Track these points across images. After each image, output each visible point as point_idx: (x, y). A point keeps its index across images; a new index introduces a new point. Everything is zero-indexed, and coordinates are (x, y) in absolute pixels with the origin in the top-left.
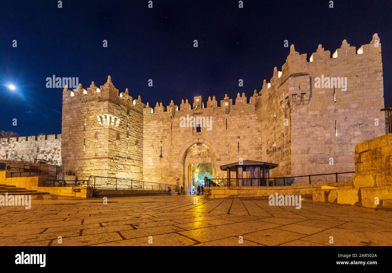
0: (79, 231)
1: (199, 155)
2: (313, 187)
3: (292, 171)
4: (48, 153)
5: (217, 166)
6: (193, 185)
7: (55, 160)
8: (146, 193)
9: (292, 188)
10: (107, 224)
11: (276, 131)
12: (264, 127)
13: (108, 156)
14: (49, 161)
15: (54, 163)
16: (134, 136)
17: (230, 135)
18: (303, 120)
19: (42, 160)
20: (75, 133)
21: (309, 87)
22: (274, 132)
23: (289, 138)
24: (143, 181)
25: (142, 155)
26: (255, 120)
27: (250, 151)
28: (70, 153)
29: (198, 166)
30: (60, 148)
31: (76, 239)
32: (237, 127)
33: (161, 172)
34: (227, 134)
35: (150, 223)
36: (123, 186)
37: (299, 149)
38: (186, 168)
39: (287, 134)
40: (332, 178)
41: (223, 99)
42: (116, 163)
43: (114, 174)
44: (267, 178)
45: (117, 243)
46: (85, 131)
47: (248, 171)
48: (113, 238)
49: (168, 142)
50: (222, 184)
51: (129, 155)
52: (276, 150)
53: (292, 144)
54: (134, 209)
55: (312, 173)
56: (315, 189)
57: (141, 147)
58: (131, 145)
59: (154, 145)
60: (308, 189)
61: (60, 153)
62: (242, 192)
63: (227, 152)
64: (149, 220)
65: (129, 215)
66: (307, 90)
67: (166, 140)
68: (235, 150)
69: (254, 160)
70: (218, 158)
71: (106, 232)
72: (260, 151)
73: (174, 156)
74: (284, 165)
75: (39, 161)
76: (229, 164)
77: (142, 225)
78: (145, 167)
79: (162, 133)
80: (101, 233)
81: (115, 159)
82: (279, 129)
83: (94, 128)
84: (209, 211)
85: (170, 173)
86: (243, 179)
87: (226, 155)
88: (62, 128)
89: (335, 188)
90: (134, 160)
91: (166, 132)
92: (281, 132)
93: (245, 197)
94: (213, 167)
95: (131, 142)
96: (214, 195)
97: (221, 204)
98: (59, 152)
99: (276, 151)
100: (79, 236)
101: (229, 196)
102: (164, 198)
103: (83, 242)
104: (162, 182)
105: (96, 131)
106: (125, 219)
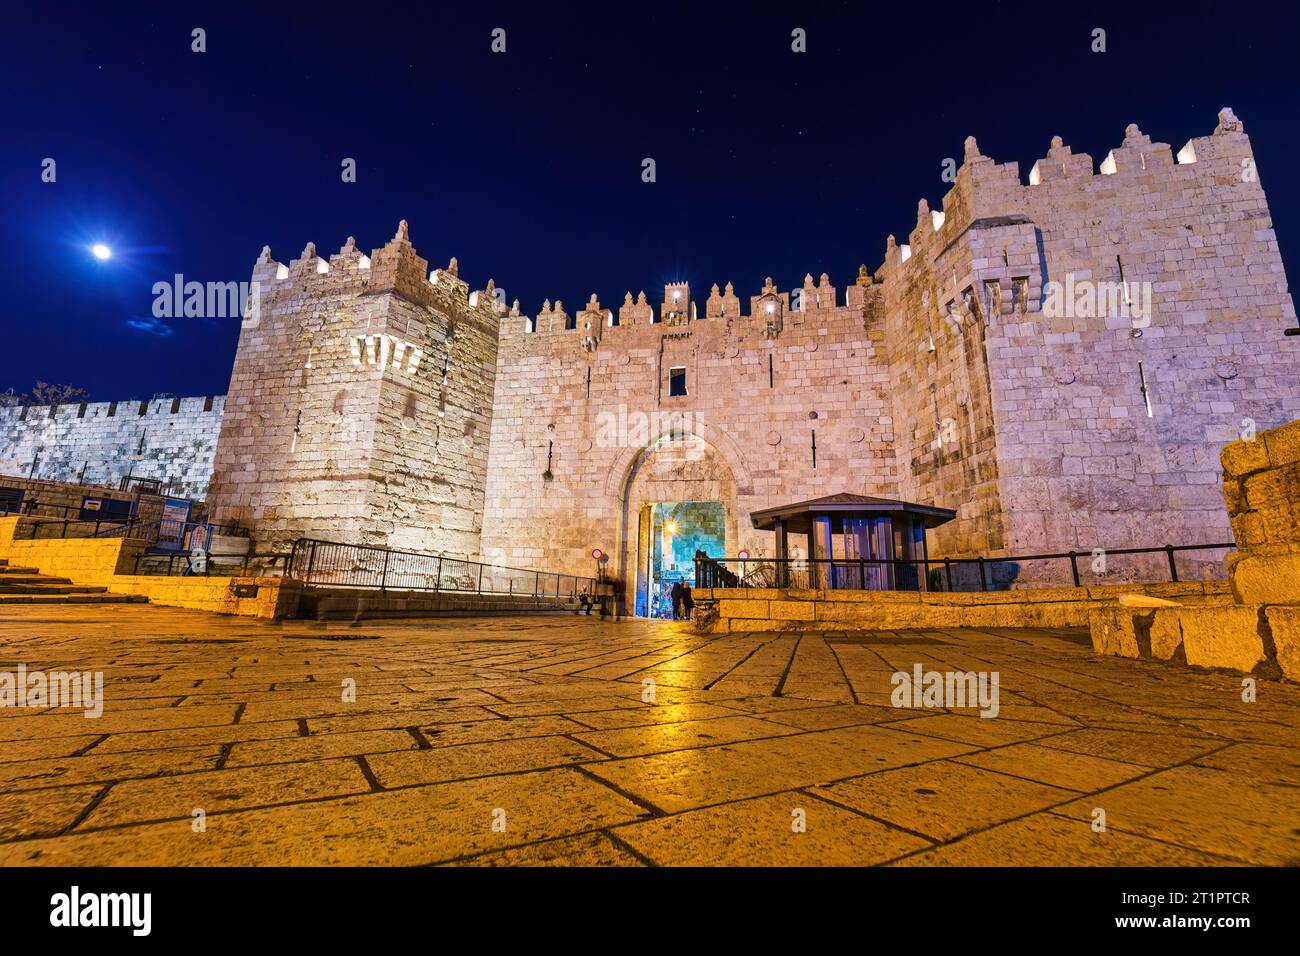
0: (216, 750)
1: (679, 472)
2: (1090, 599)
3: (1009, 537)
4: (172, 458)
5: (742, 515)
6: (657, 580)
7: (192, 480)
8: (487, 609)
9: (1011, 601)
10: (325, 725)
11: (939, 395)
12: (899, 381)
13: (368, 472)
14: (169, 485)
15: (186, 491)
16: (461, 406)
17: (783, 408)
18: (1029, 360)
19: (149, 481)
20: (271, 394)
21: (1035, 259)
22: (933, 400)
23: (984, 420)
24: (481, 560)
25: (485, 469)
26: (866, 361)
27: (853, 463)
28: (244, 459)
29: (675, 512)
30: (214, 442)
31: (200, 783)
32: (807, 382)
33: (544, 530)
34: (772, 402)
35: (485, 724)
36: (407, 578)
37: (1025, 458)
38: (634, 519)
39: (977, 405)
40: (1157, 566)
41: (760, 293)
42: (394, 494)
43: (383, 534)
44: (921, 562)
45: (346, 804)
46: (304, 385)
47: (850, 532)
48: (338, 782)
49: (575, 426)
50: (760, 579)
51: (440, 469)
52: (944, 459)
53: (999, 440)
54: (433, 666)
55: (1081, 544)
56: (1099, 605)
57: (482, 443)
58: (450, 436)
59: (527, 437)
60: (1071, 606)
61: (211, 460)
62: (830, 612)
63: (774, 465)
64: (480, 712)
65: (413, 691)
66: (1031, 267)
67: (567, 419)
68: (803, 459)
69: (871, 492)
70: (745, 484)
71: (317, 759)
72: (889, 461)
73: (593, 474)
74: (979, 514)
75: (137, 483)
76: (784, 508)
77: (453, 732)
78: (493, 510)
79: (557, 397)
80: (297, 759)
81: (390, 482)
82: (948, 388)
83: (336, 378)
84: (709, 680)
85: (575, 533)
86: (832, 561)
87: (772, 473)
88: (234, 377)
89: (1170, 603)
90: (455, 485)
91: (569, 396)
92: (956, 399)
93: (844, 632)
94: (726, 517)
95: (452, 425)
96: (730, 619)
97: (754, 656)
98: (207, 454)
99: (944, 464)
100: (212, 770)
101: (784, 624)
102: (549, 627)
103: (219, 798)
104: (545, 566)
105: (341, 387)
106: (393, 707)
